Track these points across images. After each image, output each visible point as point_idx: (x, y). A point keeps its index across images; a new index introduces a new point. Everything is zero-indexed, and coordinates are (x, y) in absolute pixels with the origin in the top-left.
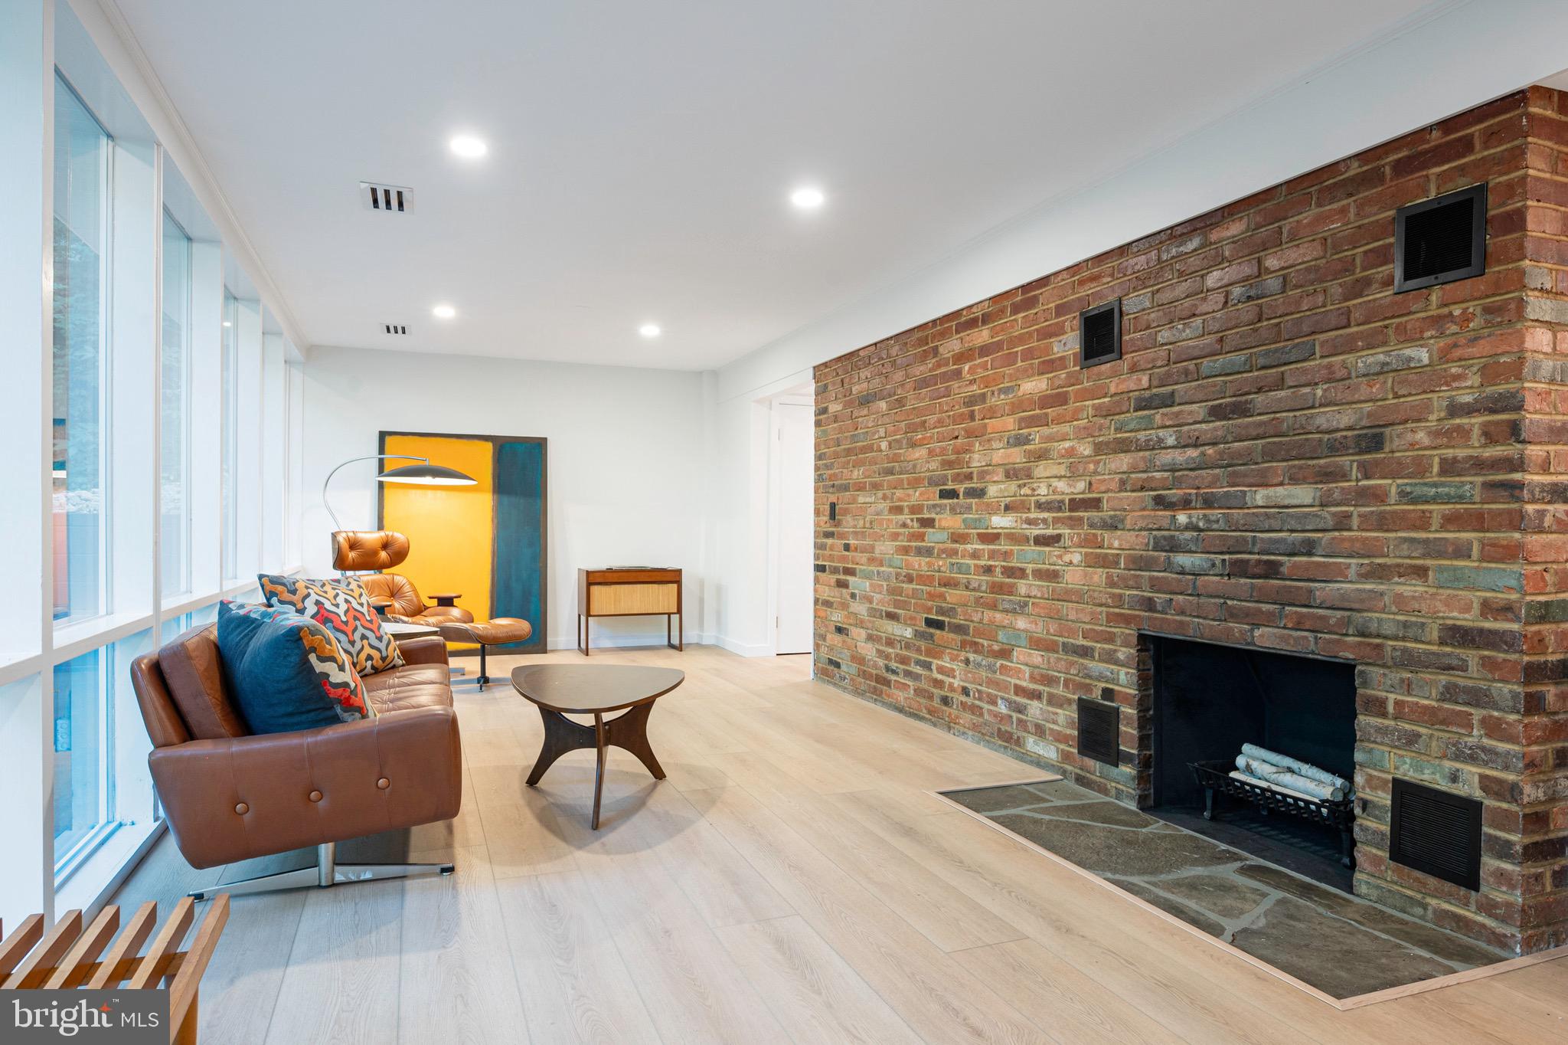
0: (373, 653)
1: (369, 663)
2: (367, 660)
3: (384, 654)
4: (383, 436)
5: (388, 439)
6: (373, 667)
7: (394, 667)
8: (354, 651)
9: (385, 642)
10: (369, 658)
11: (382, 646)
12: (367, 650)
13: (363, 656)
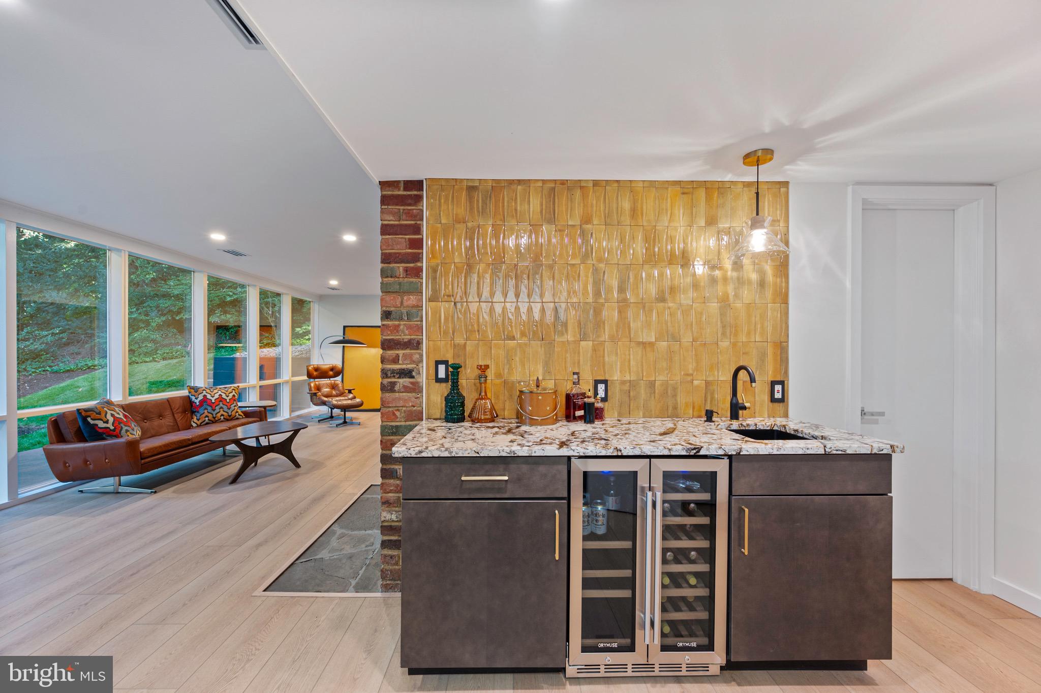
0: (224, 413)
1: (222, 417)
2: (221, 416)
3: (230, 414)
4: (345, 327)
5: (346, 329)
6: (224, 418)
7: (238, 419)
8: (214, 413)
9: (231, 410)
10: (222, 415)
11: (229, 412)
12: (222, 412)
13: (219, 415)
